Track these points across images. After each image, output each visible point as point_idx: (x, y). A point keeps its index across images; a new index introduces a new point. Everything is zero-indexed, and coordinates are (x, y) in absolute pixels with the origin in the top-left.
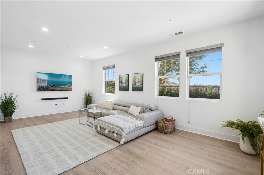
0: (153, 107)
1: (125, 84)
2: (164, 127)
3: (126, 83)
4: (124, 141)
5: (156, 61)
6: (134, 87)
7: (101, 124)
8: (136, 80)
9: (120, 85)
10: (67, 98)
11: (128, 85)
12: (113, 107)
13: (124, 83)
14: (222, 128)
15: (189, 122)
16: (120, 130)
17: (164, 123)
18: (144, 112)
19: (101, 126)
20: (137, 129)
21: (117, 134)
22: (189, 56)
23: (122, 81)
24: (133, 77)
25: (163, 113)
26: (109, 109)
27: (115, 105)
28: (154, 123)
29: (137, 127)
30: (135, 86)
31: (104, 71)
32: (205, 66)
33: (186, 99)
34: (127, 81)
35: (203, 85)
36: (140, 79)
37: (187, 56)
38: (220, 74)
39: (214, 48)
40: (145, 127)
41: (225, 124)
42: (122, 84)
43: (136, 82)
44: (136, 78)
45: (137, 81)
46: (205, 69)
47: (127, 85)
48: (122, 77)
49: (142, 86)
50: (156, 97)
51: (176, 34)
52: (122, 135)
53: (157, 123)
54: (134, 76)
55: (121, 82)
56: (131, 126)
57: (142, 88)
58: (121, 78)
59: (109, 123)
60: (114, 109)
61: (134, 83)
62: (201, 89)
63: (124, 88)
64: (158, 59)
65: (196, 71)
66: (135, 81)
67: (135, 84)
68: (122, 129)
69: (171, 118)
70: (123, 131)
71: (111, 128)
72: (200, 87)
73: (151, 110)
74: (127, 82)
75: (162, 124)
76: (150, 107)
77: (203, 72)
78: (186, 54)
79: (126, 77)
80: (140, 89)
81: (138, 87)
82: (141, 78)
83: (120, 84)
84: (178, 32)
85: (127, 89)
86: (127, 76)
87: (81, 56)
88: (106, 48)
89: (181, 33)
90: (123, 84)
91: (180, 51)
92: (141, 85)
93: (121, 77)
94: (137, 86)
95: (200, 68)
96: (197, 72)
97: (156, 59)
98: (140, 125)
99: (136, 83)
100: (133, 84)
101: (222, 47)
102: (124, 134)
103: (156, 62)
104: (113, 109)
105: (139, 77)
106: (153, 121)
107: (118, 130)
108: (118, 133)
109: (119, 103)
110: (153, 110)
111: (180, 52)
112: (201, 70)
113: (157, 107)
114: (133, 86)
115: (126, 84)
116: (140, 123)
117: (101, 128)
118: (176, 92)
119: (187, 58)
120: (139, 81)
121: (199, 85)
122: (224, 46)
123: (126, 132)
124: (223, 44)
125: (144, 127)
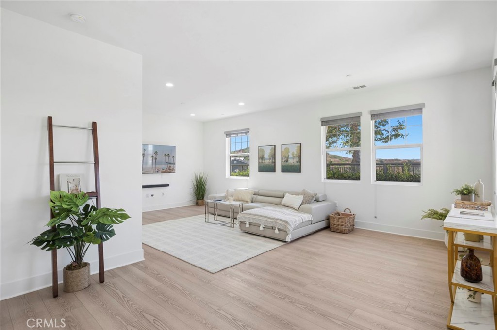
0: (320, 195)
1: (268, 161)
2: (340, 223)
3: (270, 159)
4: (291, 237)
5: (322, 125)
6: (284, 166)
7: (251, 219)
8: (289, 154)
9: (259, 163)
10: (168, 185)
11: (275, 162)
12: (253, 198)
13: (267, 159)
14: (422, 219)
15: (376, 217)
16: (284, 224)
17: (339, 218)
18: (309, 202)
19: (252, 221)
20: (303, 224)
21: (279, 230)
22: (374, 119)
23: (263, 156)
24: (283, 150)
25: (335, 205)
26: (247, 202)
27: (254, 195)
28: (324, 219)
29: (304, 221)
30: (287, 163)
31: (227, 139)
32: (401, 125)
33: (372, 183)
34: (272, 156)
35: (396, 160)
36: (295, 153)
37: (372, 119)
38: (421, 147)
39: (411, 110)
40: (313, 223)
41: (425, 214)
42: (263, 161)
43: (288, 158)
44: (289, 152)
45: (291, 156)
46: (400, 132)
47: (272, 163)
48: (263, 150)
49: (299, 163)
50: (323, 180)
51: (355, 88)
52: (287, 230)
53: (328, 218)
54: (286, 149)
55: (261, 158)
56: (297, 219)
57: (299, 168)
58: (261, 151)
59: (264, 216)
60: (254, 200)
61: (286, 159)
62: (393, 168)
63: (267, 168)
64: (324, 122)
65: (383, 134)
66: (287, 155)
67: (287, 161)
68: (286, 222)
69: (347, 212)
70: (289, 224)
71: (269, 223)
72: (391, 165)
73: (317, 200)
74: (273, 158)
75: (336, 220)
76: (317, 196)
77: (397, 136)
78: (370, 116)
79: (271, 150)
80: (297, 169)
81: (293, 166)
82: (297, 152)
83: (260, 161)
84: (358, 85)
85: (273, 169)
86: (272, 148)
87: (193, 115)
88: (241, 104)
89: (364, 86)
90: (266, 161)
91: (361, 111)
92: (297, 162)
93: (261, 149)
94: (290, 165)
95: (390, 130)
96: (385, 136)
97: (322, 122)
98: (307, 220)
99: (289, 160)
100: (284, 161)
101: (421, 109)
102: (290, 228)
103: (322, 127)
104: (252, 202)
105: (294, 150)
106: (323, 216)
107: (281, 224)
108: (281, 227)
109: (261, 192)
110: (320, 200)
111: (361, 113)
112: (393, 133)
113: (325, 196)
114: (283, 164)
115: (271, 161)
116: (307, 217)
117: (250, 224)
118: (349, 174)
119: (372, 121)
120: (294, 157)
121: (390, 160)
122: (424, 107)
123: (293, 227)
124: (423, 105)
125: (311, 224)
